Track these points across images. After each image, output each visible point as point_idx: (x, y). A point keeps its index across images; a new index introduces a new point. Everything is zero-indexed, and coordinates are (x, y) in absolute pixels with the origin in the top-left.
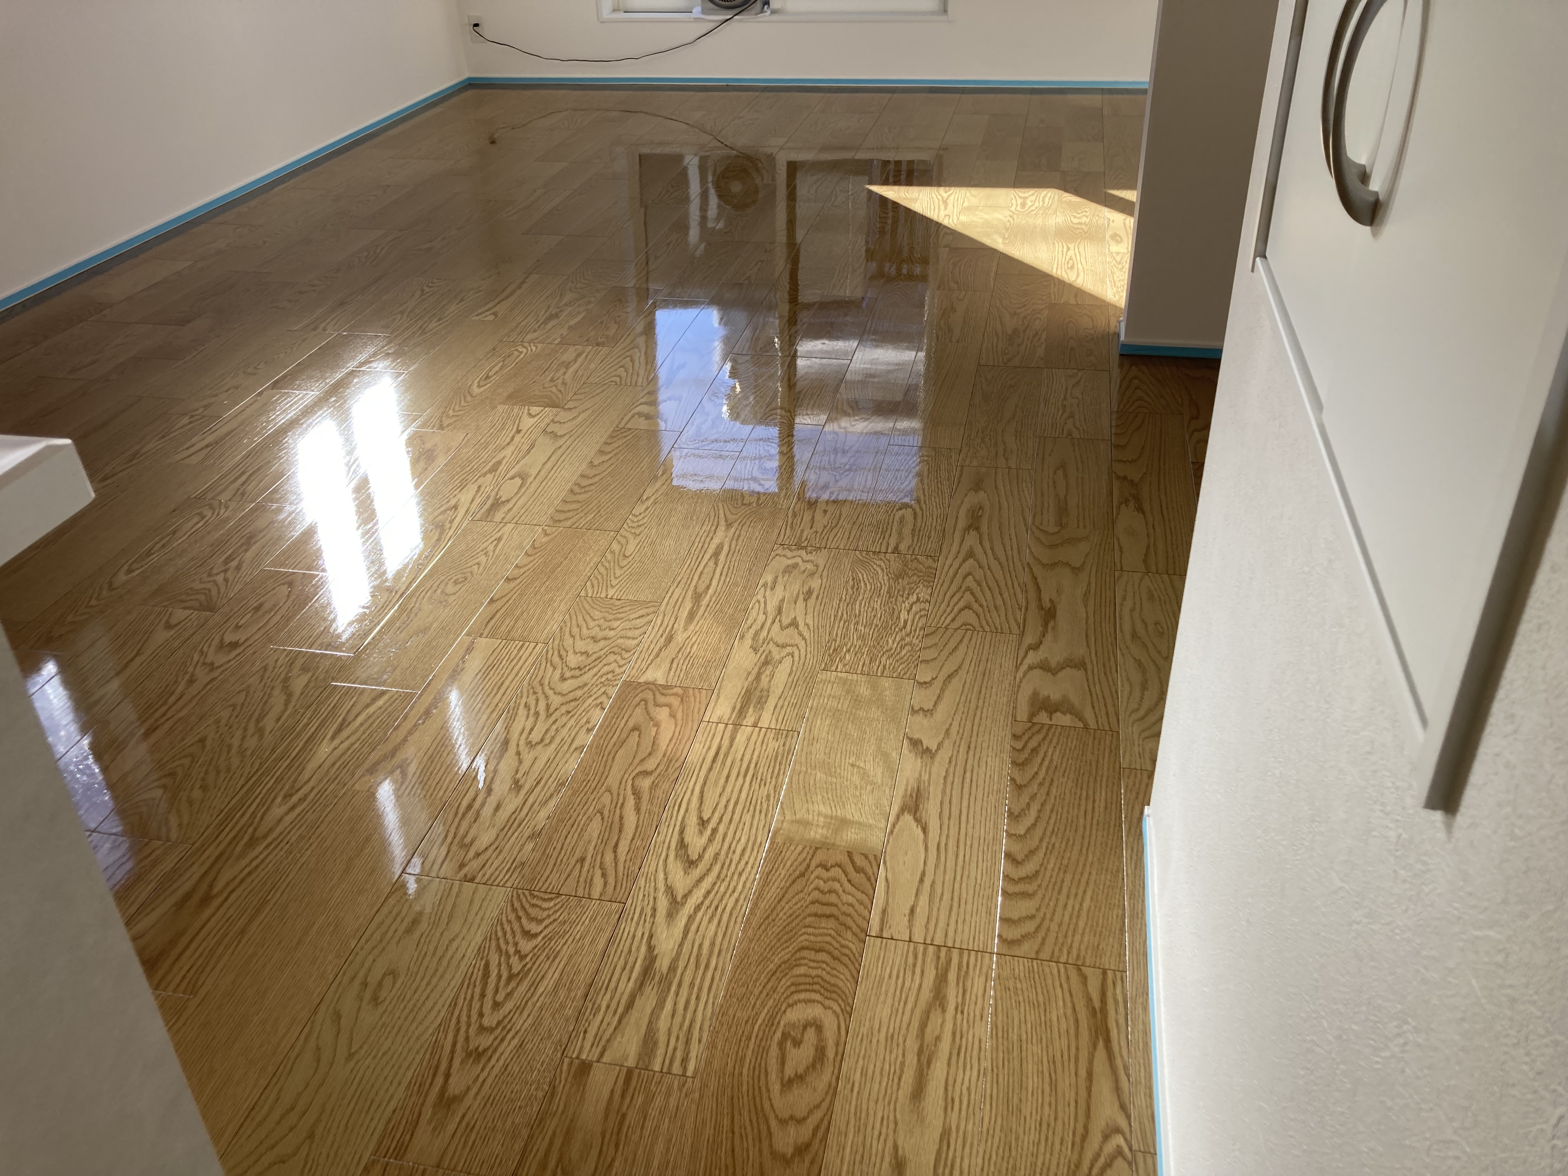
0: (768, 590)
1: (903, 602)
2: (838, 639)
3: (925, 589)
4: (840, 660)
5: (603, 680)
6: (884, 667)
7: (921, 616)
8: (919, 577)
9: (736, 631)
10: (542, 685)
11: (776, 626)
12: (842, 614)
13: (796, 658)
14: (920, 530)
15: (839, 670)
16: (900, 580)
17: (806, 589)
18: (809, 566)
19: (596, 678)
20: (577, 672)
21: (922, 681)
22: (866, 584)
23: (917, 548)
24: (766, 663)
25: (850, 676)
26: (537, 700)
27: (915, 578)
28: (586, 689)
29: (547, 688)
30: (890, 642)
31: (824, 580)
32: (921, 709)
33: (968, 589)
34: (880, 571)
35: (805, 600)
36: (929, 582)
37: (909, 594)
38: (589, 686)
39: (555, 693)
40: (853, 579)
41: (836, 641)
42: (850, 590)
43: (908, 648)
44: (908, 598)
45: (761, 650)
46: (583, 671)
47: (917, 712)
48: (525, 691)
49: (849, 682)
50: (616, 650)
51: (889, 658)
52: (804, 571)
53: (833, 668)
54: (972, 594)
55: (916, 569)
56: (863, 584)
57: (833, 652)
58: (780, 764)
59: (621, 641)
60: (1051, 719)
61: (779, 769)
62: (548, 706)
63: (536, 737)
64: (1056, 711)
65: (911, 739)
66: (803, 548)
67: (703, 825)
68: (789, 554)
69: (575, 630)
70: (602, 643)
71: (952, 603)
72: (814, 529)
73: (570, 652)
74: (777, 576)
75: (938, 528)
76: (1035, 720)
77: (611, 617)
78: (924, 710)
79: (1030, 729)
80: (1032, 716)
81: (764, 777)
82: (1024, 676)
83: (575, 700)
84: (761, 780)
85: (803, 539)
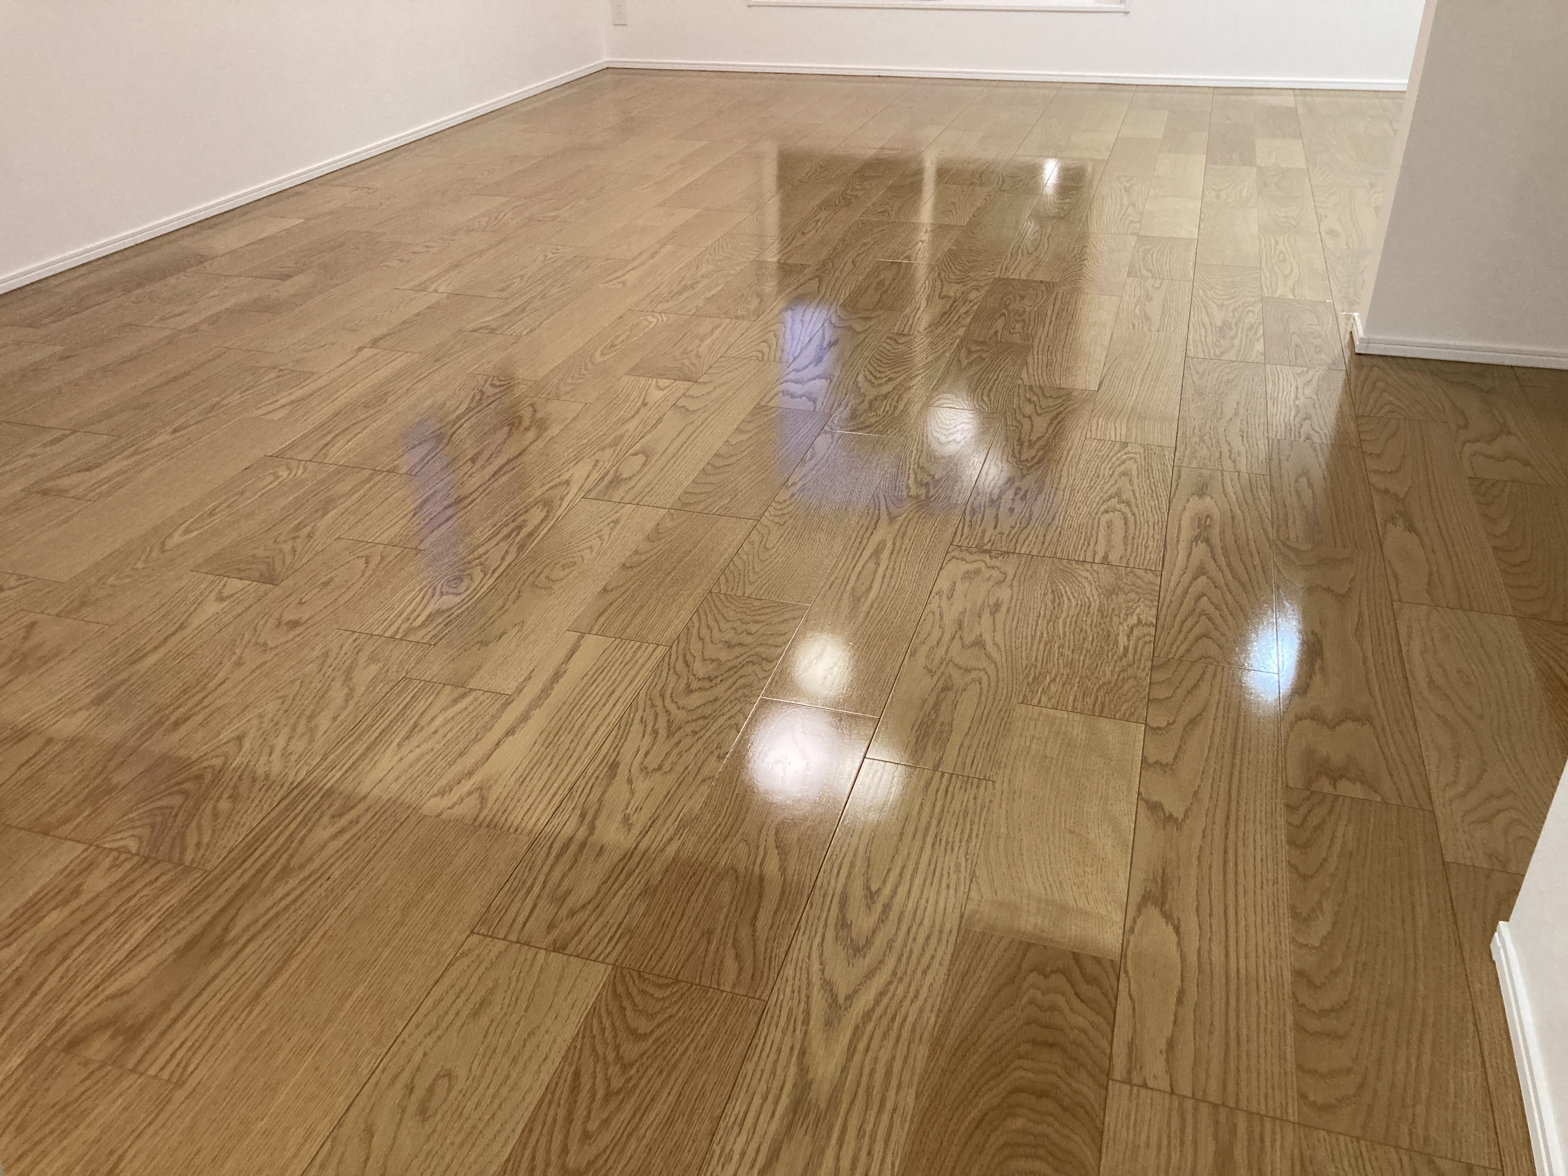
0: (944, 598)
1: (1120, 623)
2: (1039, 665)
3: (1147, 609)
4: (1043, 692)
5: (738, 696)
6: (1103, 704)
7: (1146, 643)
8: (1137, 593)
9: (906, 646)
10: (662, 696)
11: (957, 643)
12: (1042, 633)
13: (985, 686)
14: (1133, 538)
15: (1042, 704)
16: (1114, 597)
17: (992, 601)
18: (996, 574)
19: (730, 692)
20: (707, 684)
21: (1155, 726)
22: (1069, 599)
23: (1132, 560)
24: (945, 689)
25: (1058, 713)
26: (656, 715)
27: (1133, 595)
28: (718, 704)
29: (668, 701)
30: (1108, 673)
31: (1016, 590)
32: (1157, 762)
33: (1203, 613)
34: (1087, 585)
35: (992, 613)
36: (1152, 601)
37: (1126, 615)
38: (721, 701)
39: (679, 708)
40: (1053, 592)
41: (1036, 667)
42: (1049, 604)
43: (1131, 682)
44: (1125, 620)
45: (939, 673)
46: (714, 682)
47: (1151, 765)
48: (641, 703)
49: (1058, 721)
50: (755, 659)
51: (1107, 693)
52: (989, 579)
53: (1035, 701)
54: (1210, 619)
55: (1133, 584)
56: (1065, 599)
57: (1033, 681)
58: (972, 823)
59: (761, 649)
60: (1335, 787)
61: (971, 830)
62: (670, 723)
63: (652, 762)
64: (1341, 777)
65: (1147, 802)
66: (986, 551)
67: (872, 898)
68: (969, 557)
69: (704, 631)
70: (738, 650)
71: (1185, 629)
72: (998, 529)
73: (698, 658)
74: (955, 583)
75: (1156, 536)
76: (1314, 787)
77: (749, 619)
78: (1161, 764)
79: (1308, 798)
80: (1309, 782)
81: (951, 839)
82: (1292, 728)
83: (704, 717)
84: (947, 843)
85: (986, 541)
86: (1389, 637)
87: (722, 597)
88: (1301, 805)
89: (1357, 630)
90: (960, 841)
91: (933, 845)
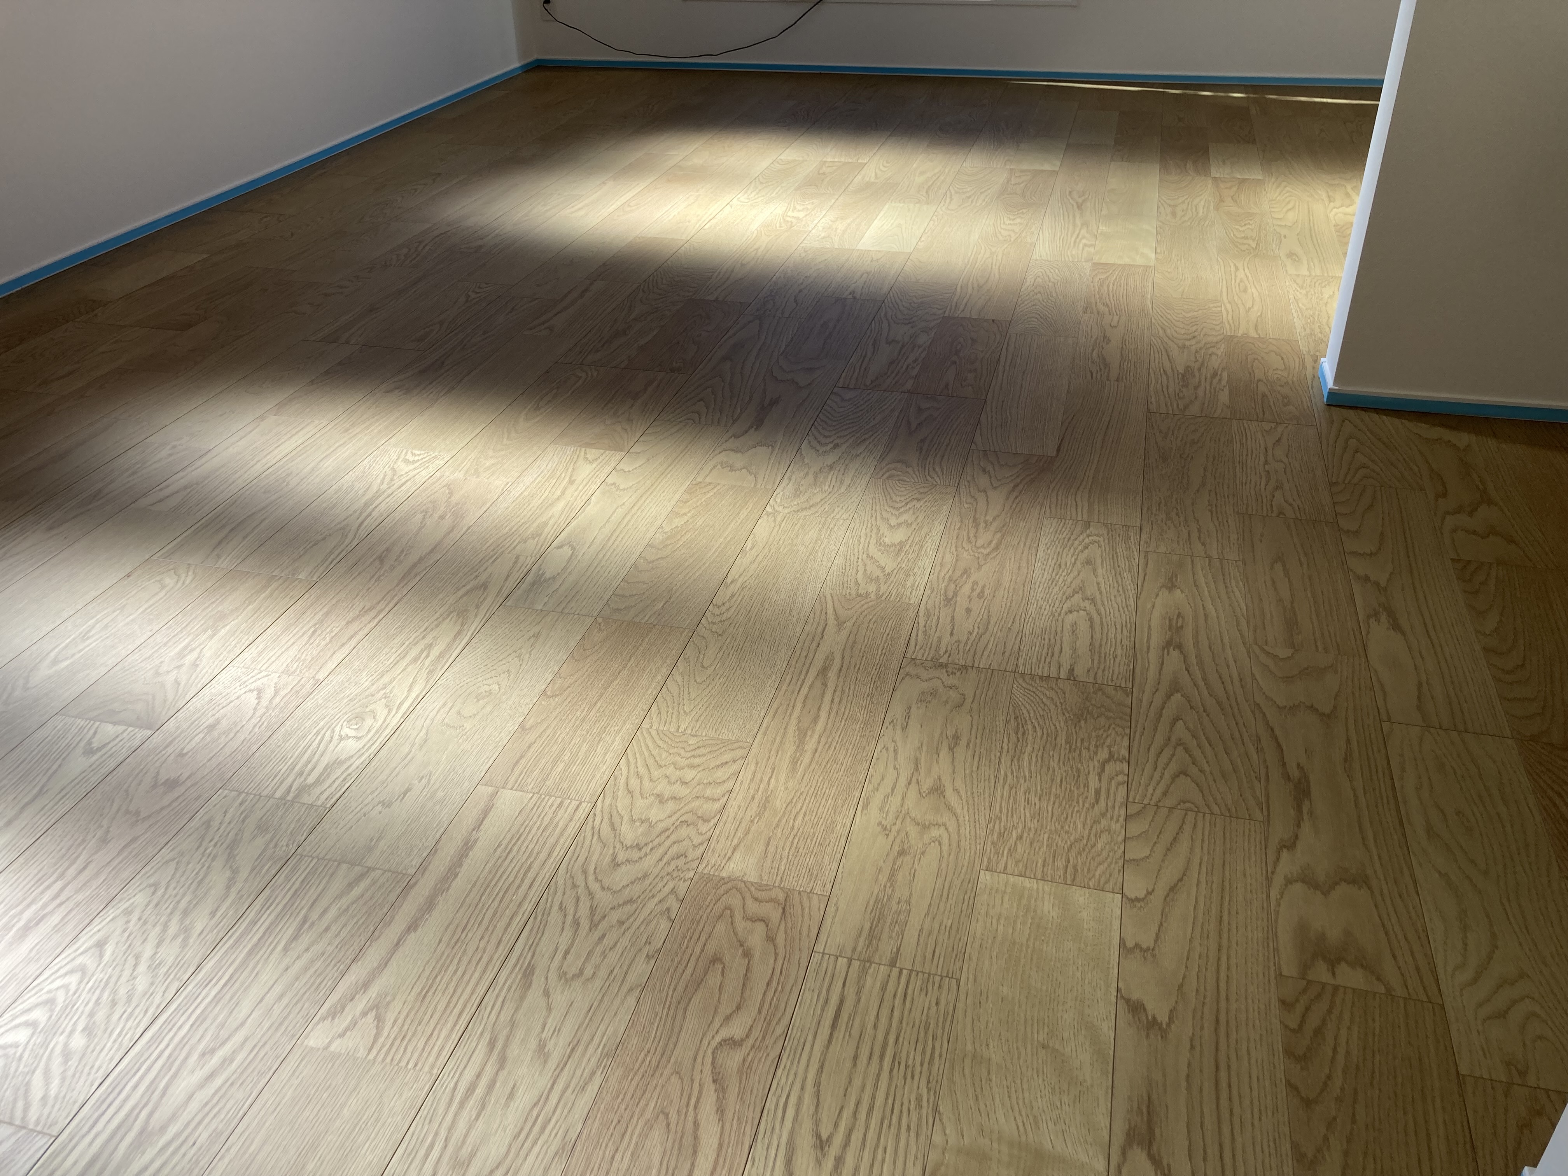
0: (898, 728)
1: (1091, 759)
2: (1004, 818)
3: (1119, 739)
4: (1010, 853)
5: (670, 869)
6: (1075, 867)
7: (1119, 784)
8: (1108, 718)
9: (857, 794)
10: (585, 872)
11: (912, 793)
12: (1006, 775)
13: (945, 848)
14: (1100, 646)
15: (1009, 870)
16: (1082, 723)
17: (950, 732)
18: (953, 694)
19: (661, 865)
20: (635, 854)
21: (1133, 897)
22: (1034, 727)
23: (1100, 673)
24: (902, 853)
25: (1027, 883)
26: (578, 900)
27: (1102, 720)
28: (647, 882)
29: (591, 878)
30: (1080, 826)
31: (976, 717)
32: (1137, 946)
33: (1180, 743)
34: (1052, 707)
35: (951, 749)
36: (1123, 728)
37: (1097, 747)
38: (651, 878)
39: (603, 888)
40: (1016, 718)
41: (1000, 819)
42: (1013, 734)
43: (1105, 838)
44: (1096, 753)
45: (895, 829)
46: (643, 851)
47: (1130, 951)
48: (561, 882)
49: (1026, 893)
50: (689, 817)
51: (1080, 853)
52: (946, 702)
53: (1001, 867)
54: (1187, 750)
55: (1103, 706)
56: (1030, 727)
57: (999, 839)
58: (934, 1039)
59: (696, 803)
60: (1334, 975)
61: (933, 1048)
62: (593, 910)
63: (573, 965)
64: (1339, 960)
65: (1128, 1001)
66: (941, 666)
67: (822, 1148)
68: (925, 674)
69: (634, 782)
70: (671, 806)
71: (1160, 765)
72: (955, 638)
73: (626, 819)
74: (910, 708)
75: (1125, 642)
76: (1311, 976)
77: (683, 762)
78: (1141, 949)
79: (1304, 991)
80: (1305, 968)
81: (910, 1062)
82: (1282, 894)
83: (631, 901)
84: (907, 1066)
85: (942, 652)
86: (1380, 770)
87: (654, 733)
88: (1297, 1001)
89: (1346, 760)
90: (922, 1065)
91: (891, 1071)
